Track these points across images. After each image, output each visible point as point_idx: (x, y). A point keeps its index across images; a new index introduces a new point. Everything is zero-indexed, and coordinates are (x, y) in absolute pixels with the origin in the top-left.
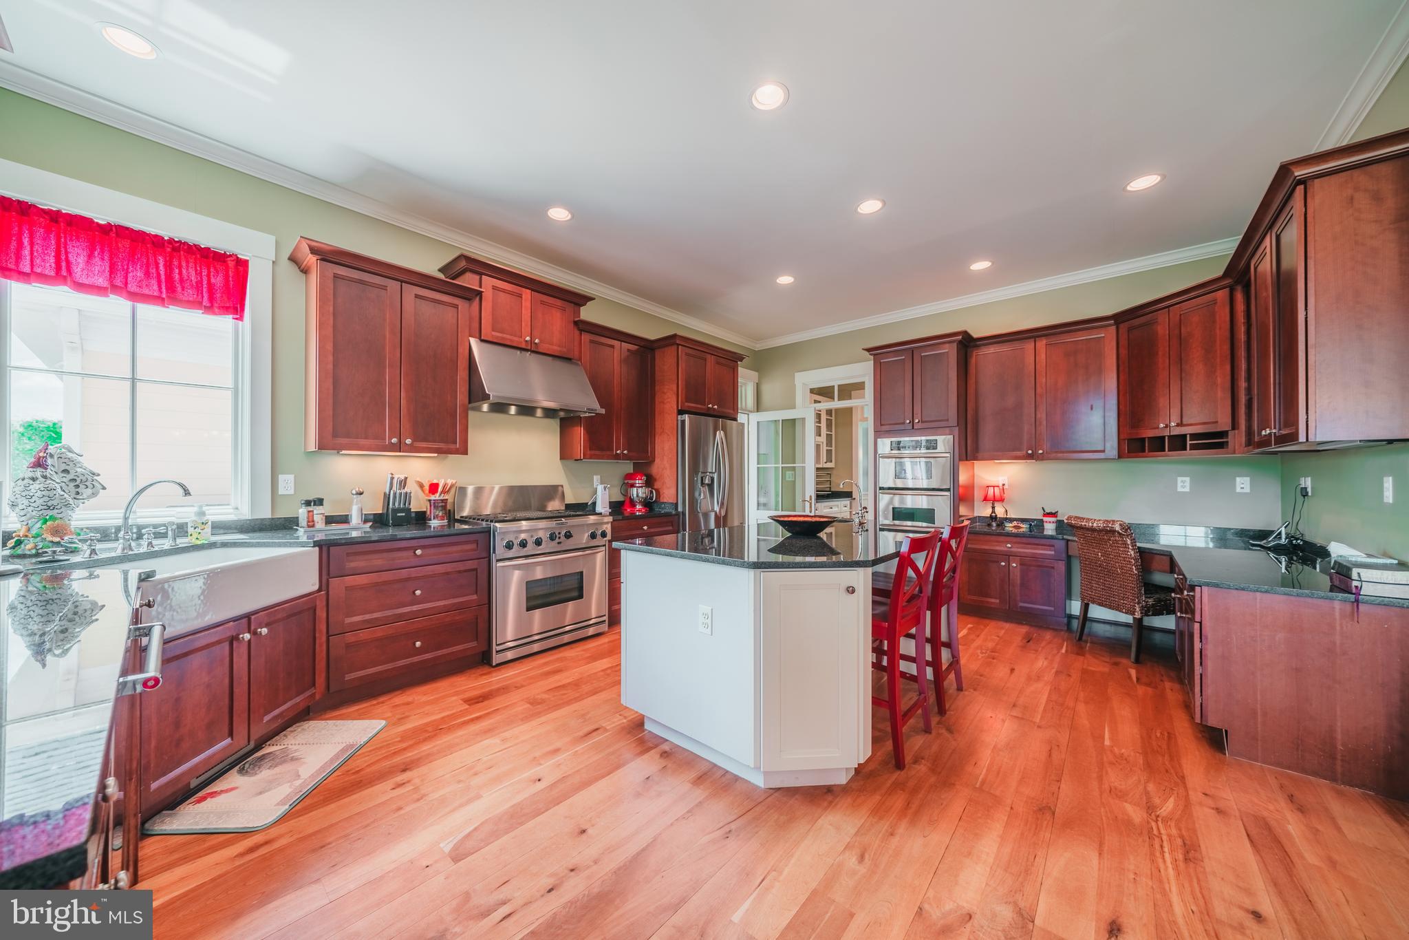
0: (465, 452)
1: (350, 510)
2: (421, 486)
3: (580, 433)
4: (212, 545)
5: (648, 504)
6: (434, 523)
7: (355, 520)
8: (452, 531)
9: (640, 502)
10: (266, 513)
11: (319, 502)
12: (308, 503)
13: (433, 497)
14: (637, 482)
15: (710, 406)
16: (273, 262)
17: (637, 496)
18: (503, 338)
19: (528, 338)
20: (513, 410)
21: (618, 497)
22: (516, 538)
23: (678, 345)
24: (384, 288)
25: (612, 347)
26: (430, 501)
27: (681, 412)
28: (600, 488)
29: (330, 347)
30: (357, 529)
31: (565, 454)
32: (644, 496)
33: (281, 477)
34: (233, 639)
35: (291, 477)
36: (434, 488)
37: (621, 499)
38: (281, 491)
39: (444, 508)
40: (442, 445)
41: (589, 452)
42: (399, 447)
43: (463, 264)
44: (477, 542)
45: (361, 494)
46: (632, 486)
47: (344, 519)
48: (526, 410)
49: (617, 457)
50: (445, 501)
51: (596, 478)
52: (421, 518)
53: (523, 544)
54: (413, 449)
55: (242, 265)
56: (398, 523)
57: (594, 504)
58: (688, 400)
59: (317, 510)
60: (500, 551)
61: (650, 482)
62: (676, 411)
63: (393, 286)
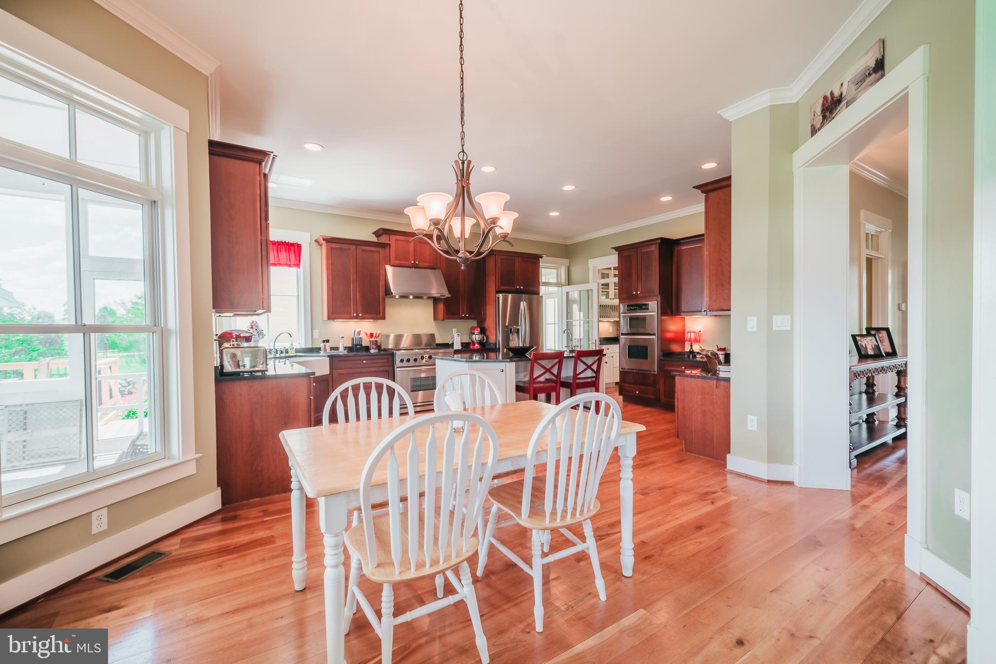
0: (384, 318)
1: (339, 344)
2: (367, 334)
3: (441, 306)
4: (295, 356)
5: (481, 343)
6: (372, 351)
7: (341, 349)
8: (380, 353)
9: (478, 342)
10: (310, 346)
11: (328, 341)
12: (324, 341)
13: (371, 339)
14: (476, 331)
15: (518, 287)
16: (310, 243)
17: (476, 339)
18: (400, 263)
19: (412, 262)
21: (466, 340)
22: (405, 358)
23: (496, 255)
24: (349, 249)
26: (370, 341)
27: (498, 292)
28: (455, 335)
29: (330, 278)
30: (342, 351)
31: (435, 318)
32: (479, 339)
33: (314, 331)
35: (317, 331)
36: (371, 335)
37: (470, 341)
38: (315, 337)
39: (376, 344)
40: (374, 316)
41: (446, 316)
42: (357, 317)
43: (382, 231)
44: (388, 359)
45: (343, 338)
46: (474, 334)
47: (337, 349)
48: (418, 297)
49: (462, 318)
50: (376, 341)
51: (455, 330)
52: (367, 349)
53: (408, 360)
54: (363, 318)
55: (299, 246)
56: (358, 350)
57: (453, 344)
58: (502, 284)
59: (327, 344)
60: (398, 363)
61: (483, 331)
62: (495, 292)
63: (354, 247)
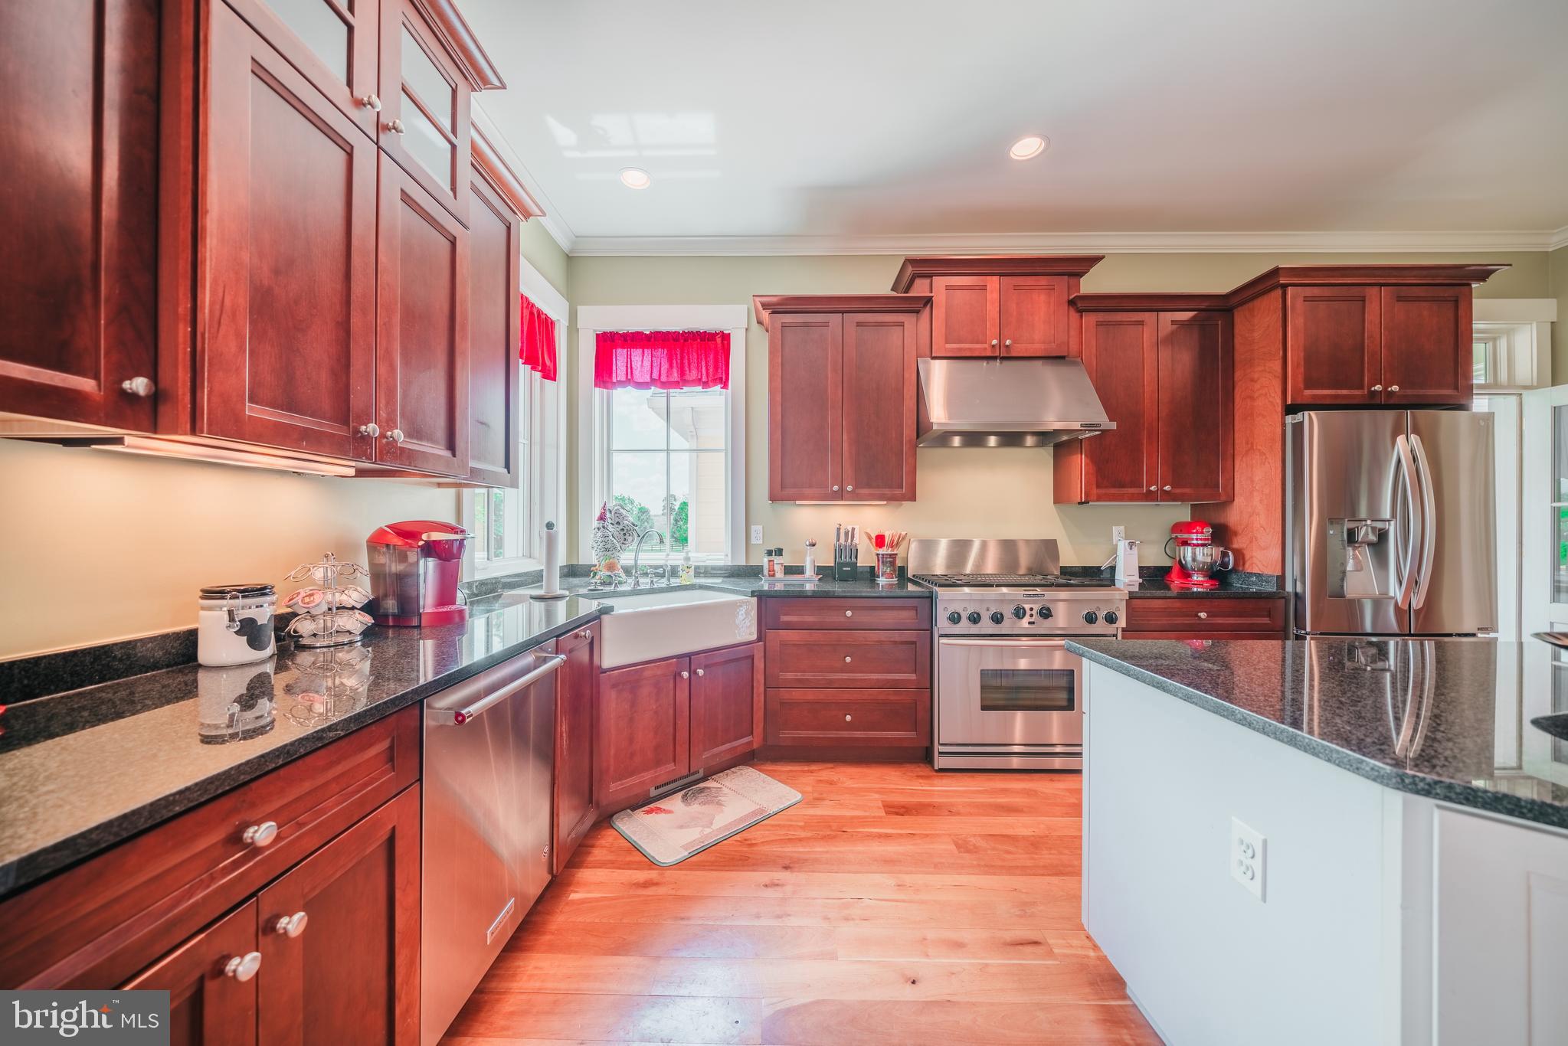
0: (913, 498)
1: (805, 562)
2: (870, 538)
3: (1079, 464)
4: (692, 587)
5: (1218, 575)
6: (882, 581)
7: (809, 572)
8: (902, 593)
9: (1200, 571)
10: (742, 562)
11: (779, 552)
12: (770, 553)
13: (881, 551)
14: (1194, 536)
15: (1378, 387)
16: (747, 329)
17: (1194, 560)
18: (960, 349)
19: (995, 342)
20: (957, 441)
21: (1156, 557)
22: (965, 609)
23: (1284, 287)
24: (826, 324)
25: (1141, 323)
26: (878, 555)
27: (1291, 409)
28: (1122, 546)
29: (779, 398)
30: (810, 583)
31: (1060, 496)
32: (1209, 560)
33: (753, 528)
34: (677, 675)
35: (760, 528)
36: (880, 541)
37: (1166, 562)
38: (753, 541)
39: (893, 563)
40: (887, 491)
41: (1095, 491)
42: (840, 495)
43: (910, 270)
44: (915, 608)
45: (814, 545)
46: (1185, 543)
47: (799, 570)
48: (1011, 439)
49: (1149, 496)
50: (893, 556)
51: (1117, 531)
52: (872, 574)
53: (975, 619)
54: (855, 496)
55: (726, 338)
56: (844, 579)
57: (1113, 569)
58: (1309, 383)
59: (777, 560)
60: (942, 624)
61: (1221, 535)
62: (1279, 409)
63: (835, 319)
